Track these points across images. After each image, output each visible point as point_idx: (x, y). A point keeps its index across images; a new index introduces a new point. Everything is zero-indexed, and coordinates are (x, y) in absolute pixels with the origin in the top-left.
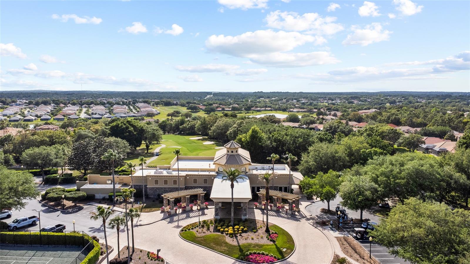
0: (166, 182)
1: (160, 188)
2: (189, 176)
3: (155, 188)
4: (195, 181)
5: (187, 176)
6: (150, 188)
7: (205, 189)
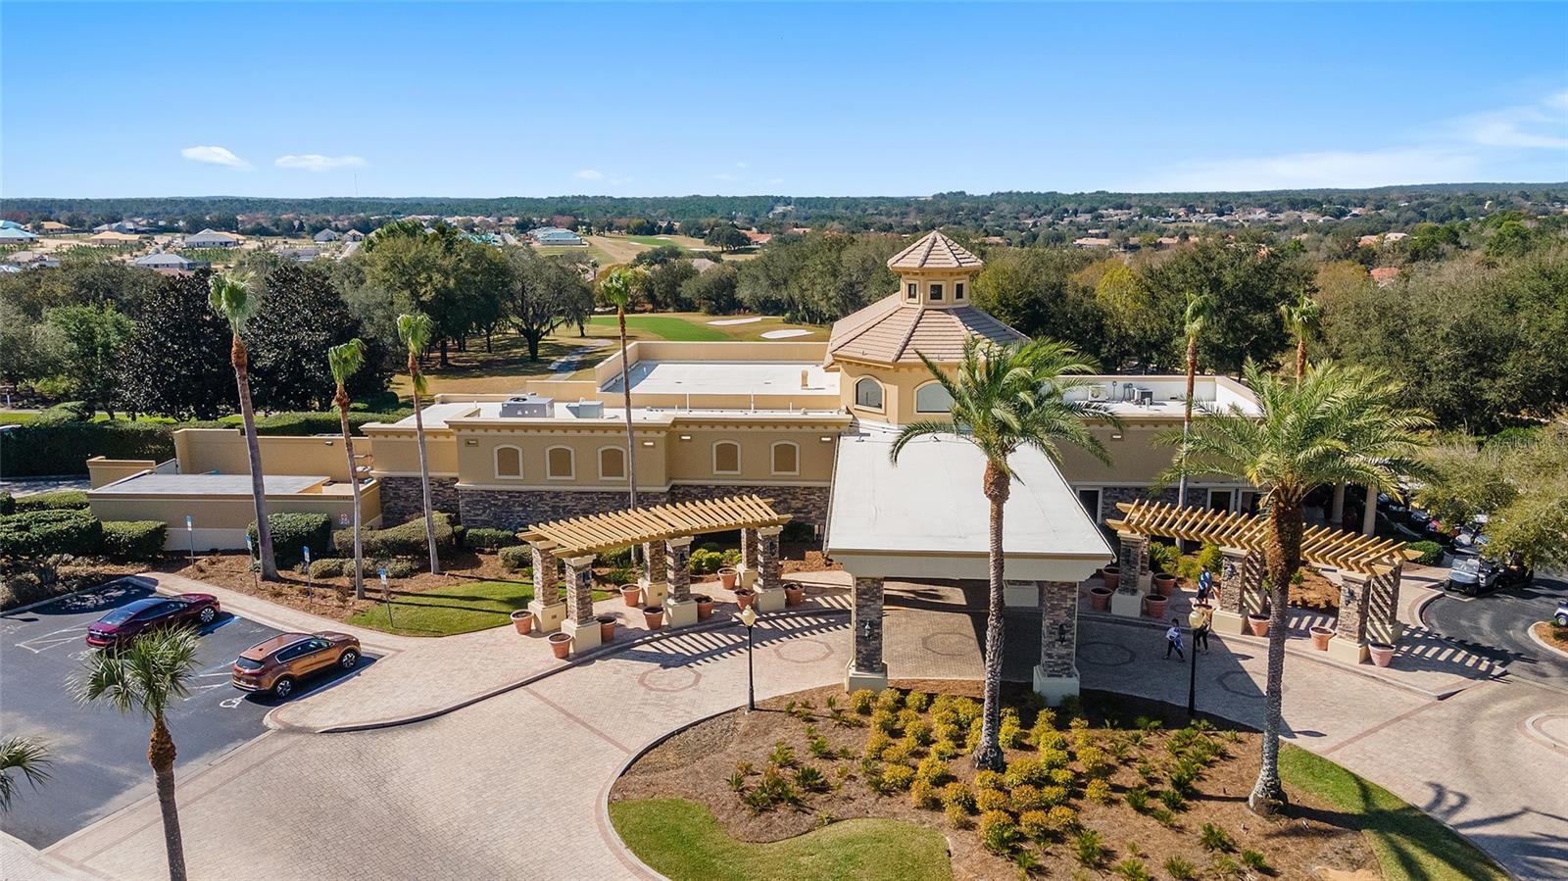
0: (560, 462)
1: (532, 493)
2: (693, 428)
3: (500, 492)
4: (727, 456)
5: (679, 428)
6: (471, 494)
7: (780, 497)
